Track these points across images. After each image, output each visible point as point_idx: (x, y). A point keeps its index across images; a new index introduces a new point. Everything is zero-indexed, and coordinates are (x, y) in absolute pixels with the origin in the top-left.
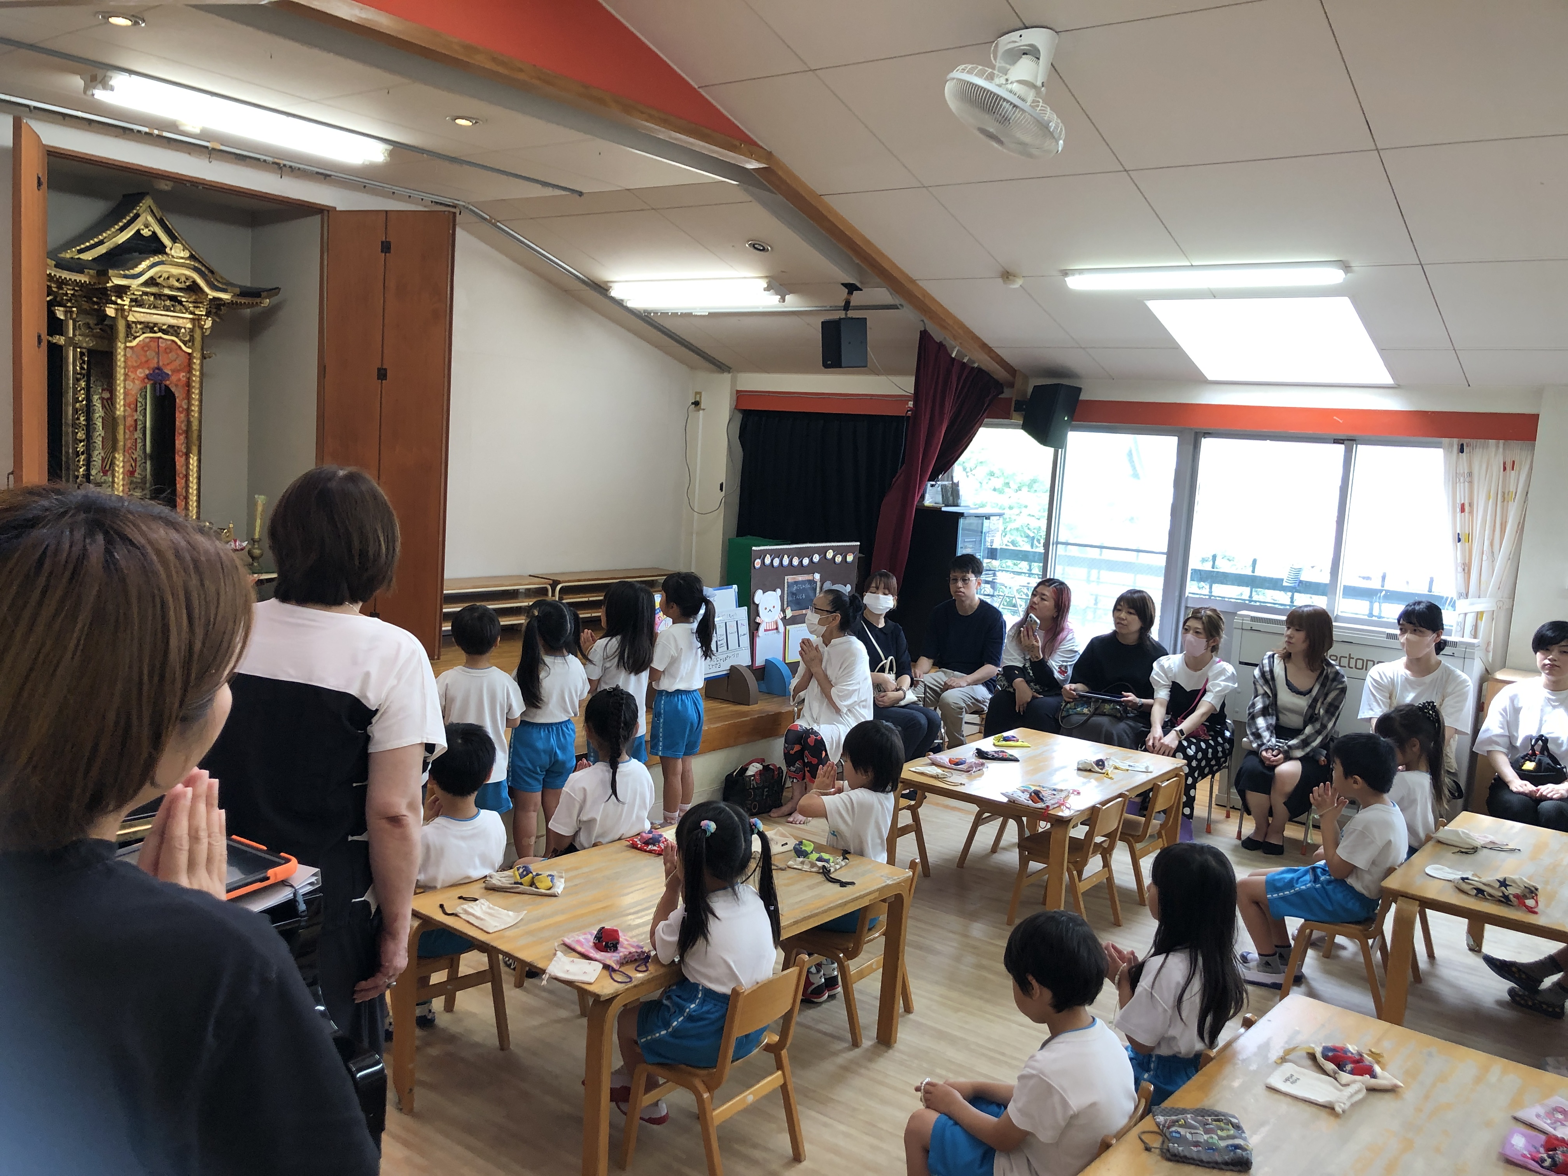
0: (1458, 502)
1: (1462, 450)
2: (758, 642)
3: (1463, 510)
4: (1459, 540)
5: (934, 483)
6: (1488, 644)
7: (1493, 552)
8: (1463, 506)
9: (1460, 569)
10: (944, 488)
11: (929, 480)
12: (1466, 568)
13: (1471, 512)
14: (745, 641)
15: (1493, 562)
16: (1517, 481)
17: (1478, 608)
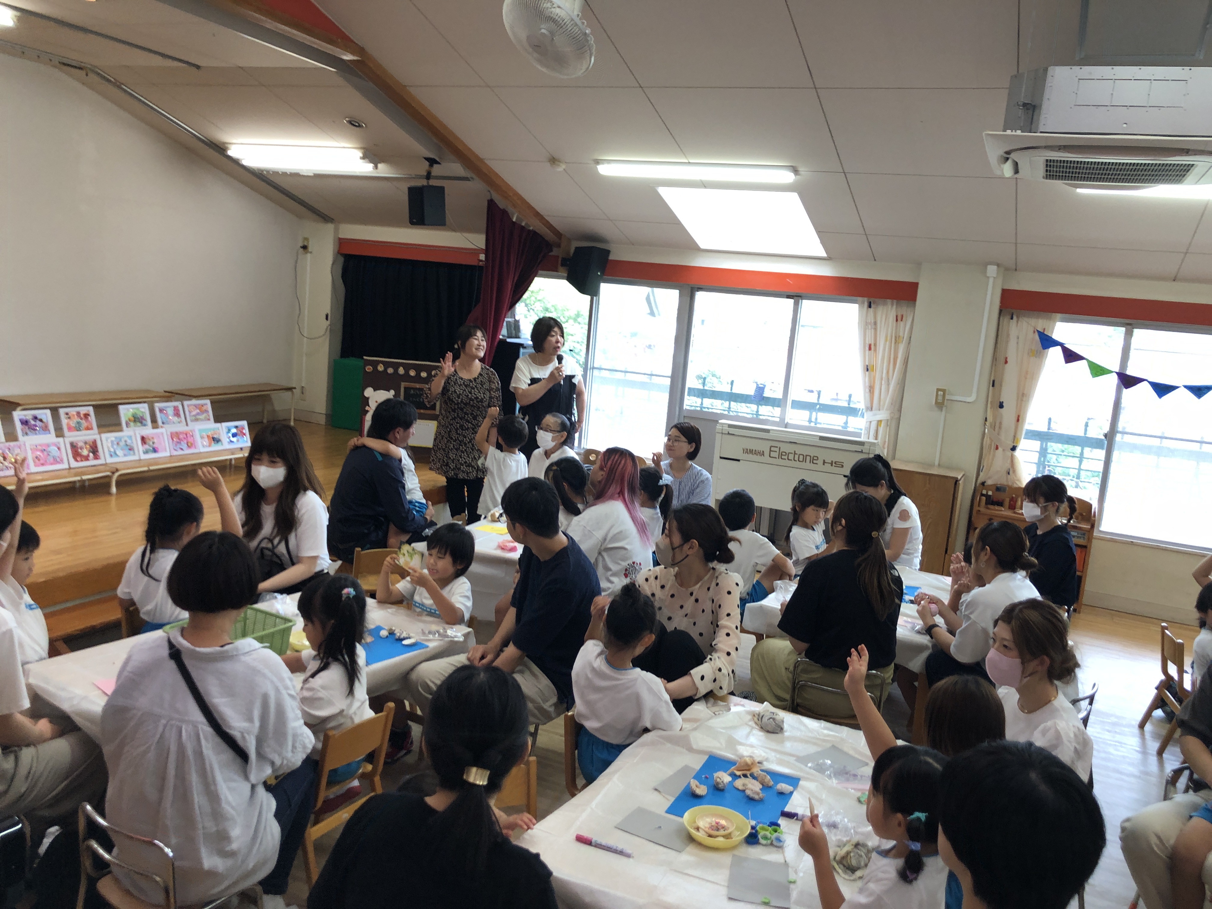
0: (867, 343)
1: (870, 306)
3: (870, 349)
4: (868, 370)
6: (885, 442)
7: (888, 379)
8: (870, 345)
9: (867, 390)
10: (510, 324)
12: (871, 389)
13: (875, 350)
15: (888, 385)
16: (904, 328)
17: (879, 417)
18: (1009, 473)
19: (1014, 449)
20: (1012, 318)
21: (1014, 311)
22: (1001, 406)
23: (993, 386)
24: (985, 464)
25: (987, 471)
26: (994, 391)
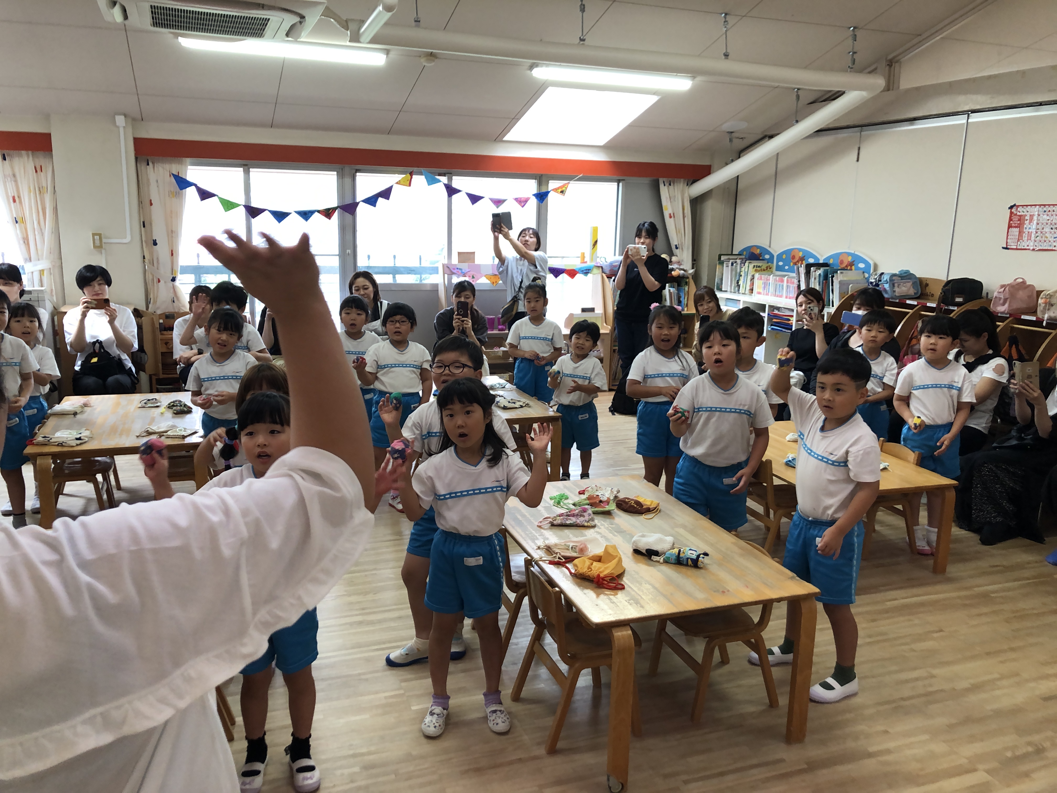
0: (10, 194)
1: (4, 159)
3: (14, 201)
4: (17, 222)
6: (53, 290)
7: (41, 229)
8: (14, 198)
9: (22, 242)
12: (26, 241)
13: (20, 202)
15: (43, 234)
16: (46, 179)
17: (40, 267)
18: (174, 302)
19: (174, 280)
20: (148, 164)
21: (149, 158)
22: (155, 243)
23: (144, 226)
24: (152, 296)
25: (155, 302)
26: (146, 232)
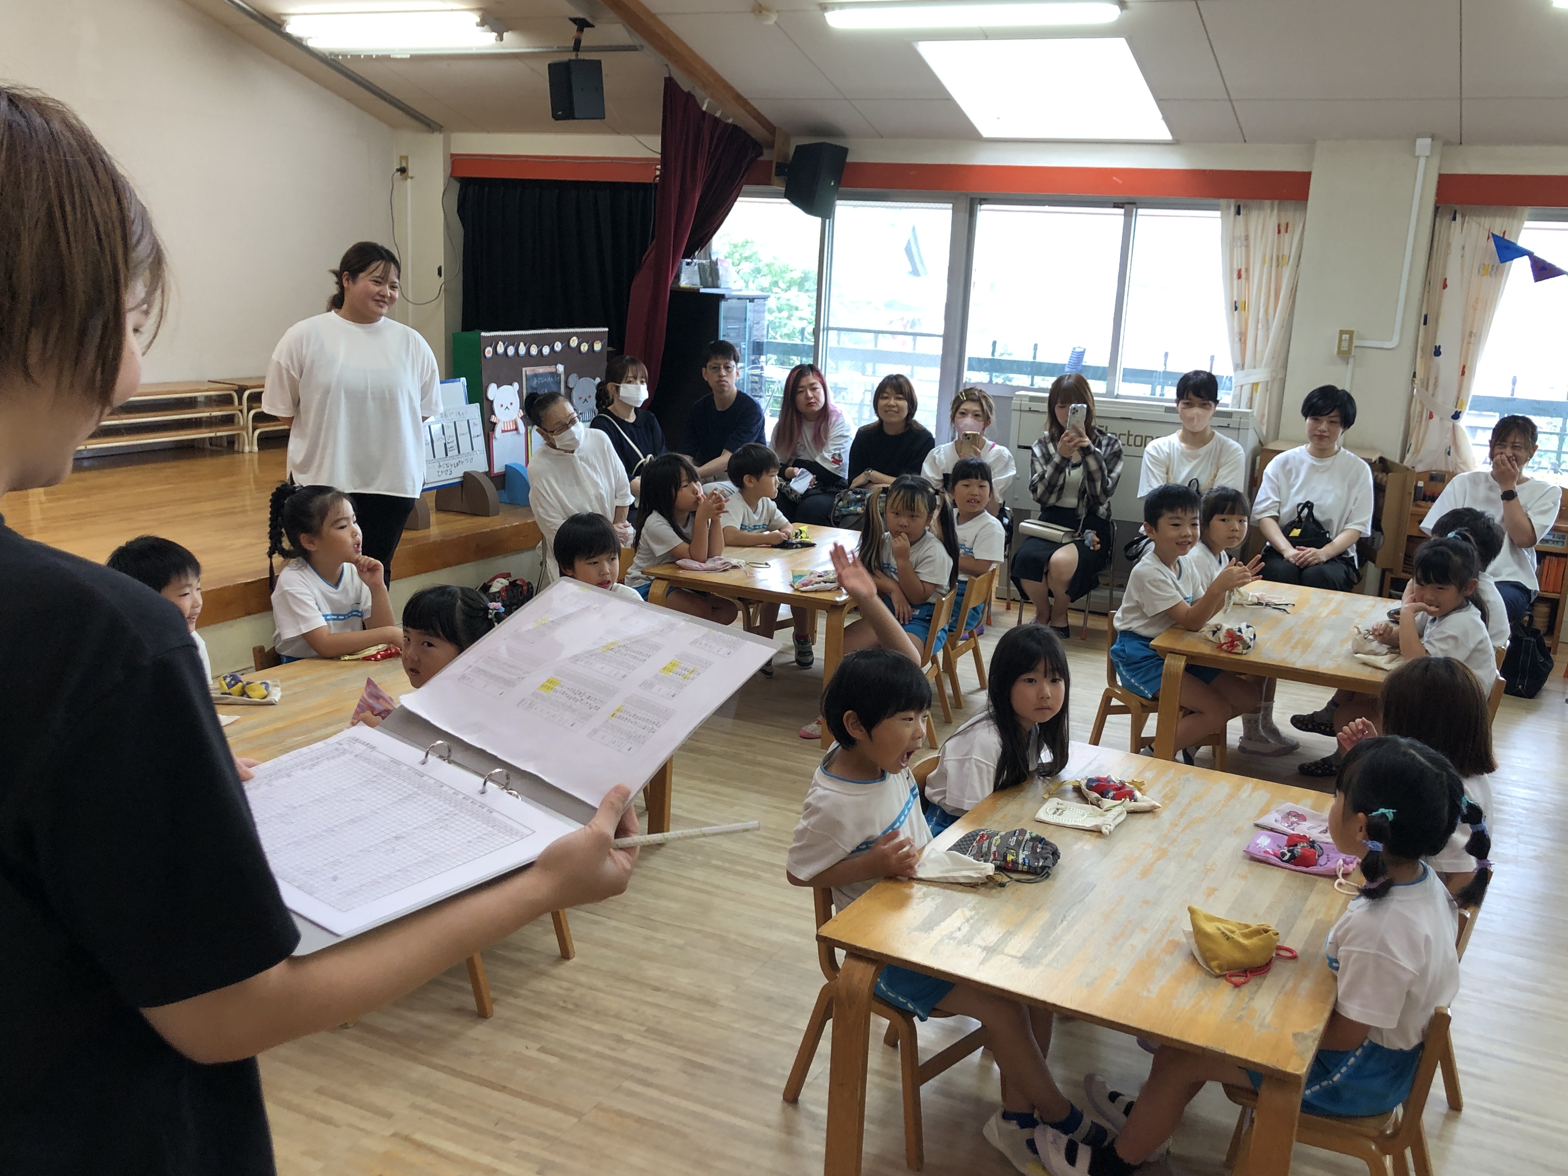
0: (1235, 266)
1: (1238, 213)
2: (495, 444)
3: (1239, 277)
4: (1236, 309)
5: (689, 260)
6: (1264, 415)
7: (1268, 320)
8: (1239, 271)
9: (1237, 339)
10: (701, 267)
11: (684, 257)
12: (1242, 338)
13: (1247, 278)
14: (480, 443)
15: (1268, 329)
16: (1291, 242)
17: (1254, 379)
18: (1449, 453)
19: (1456, 416)
20: (1454, 219)
21: (1457, 207)
22: (1437, 352)
23: (1425, 323)
24: (1413, 441)
25: (1417, 451)
26: (1426, 331)
